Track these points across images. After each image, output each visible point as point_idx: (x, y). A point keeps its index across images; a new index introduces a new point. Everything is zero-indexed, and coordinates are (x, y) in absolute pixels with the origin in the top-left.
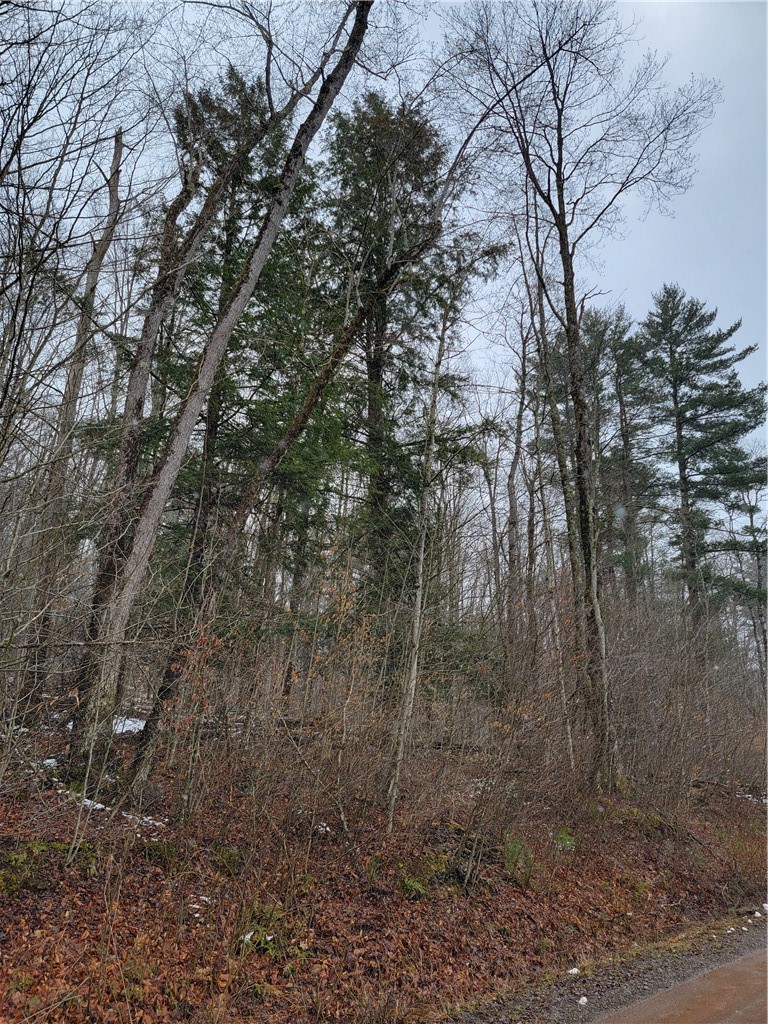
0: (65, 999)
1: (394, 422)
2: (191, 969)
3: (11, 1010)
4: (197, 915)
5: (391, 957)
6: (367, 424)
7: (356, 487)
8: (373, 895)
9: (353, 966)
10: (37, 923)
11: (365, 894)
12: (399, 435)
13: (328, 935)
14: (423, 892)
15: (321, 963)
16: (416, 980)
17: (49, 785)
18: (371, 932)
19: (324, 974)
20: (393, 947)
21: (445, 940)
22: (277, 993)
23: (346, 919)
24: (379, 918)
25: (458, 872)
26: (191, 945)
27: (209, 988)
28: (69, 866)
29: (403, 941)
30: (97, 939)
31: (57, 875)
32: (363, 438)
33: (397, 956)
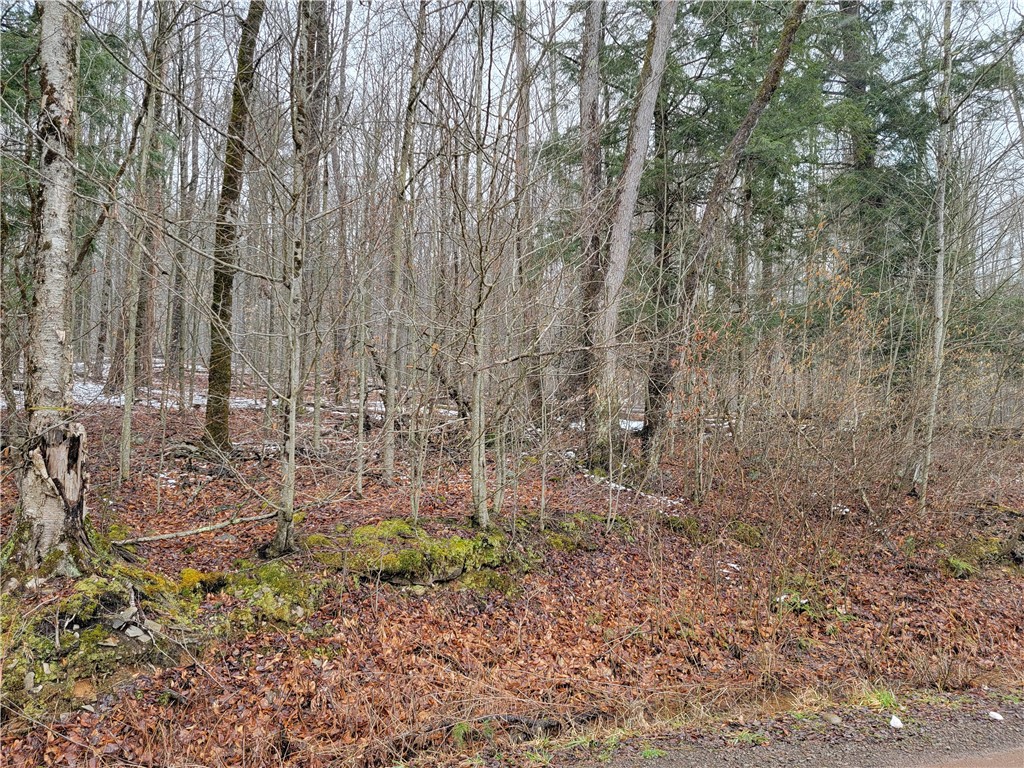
0: (633, 633)
1: (879, 57)
2: (734, 619)
3: (593, 636)
4: (728, 578)
5: (942, 627)
6: (844, 68)
7: (832, 148)
8: (913, 572)
9: (900, 633)
10: (596, 576)
11: (903, 571)
12: (890, 72)
13: (867, 603)
14: (972, 571)
15: (863, 627)
16: (974, 650)
17: (575, 470)
18: (915, 604)
19: (866, 636)
20: (943, 619)
21: (1005, 617)
22: (822, 647)
23: (884, 591)
24: (923, 592)
25: (1013, 554)
26: (728, 601)
27: (755, 636)
28: (609, 533)
29: (955, 614)
30: (646, 590)
31: (602, 539)
32: (837, 88)
33: (950, 627)
